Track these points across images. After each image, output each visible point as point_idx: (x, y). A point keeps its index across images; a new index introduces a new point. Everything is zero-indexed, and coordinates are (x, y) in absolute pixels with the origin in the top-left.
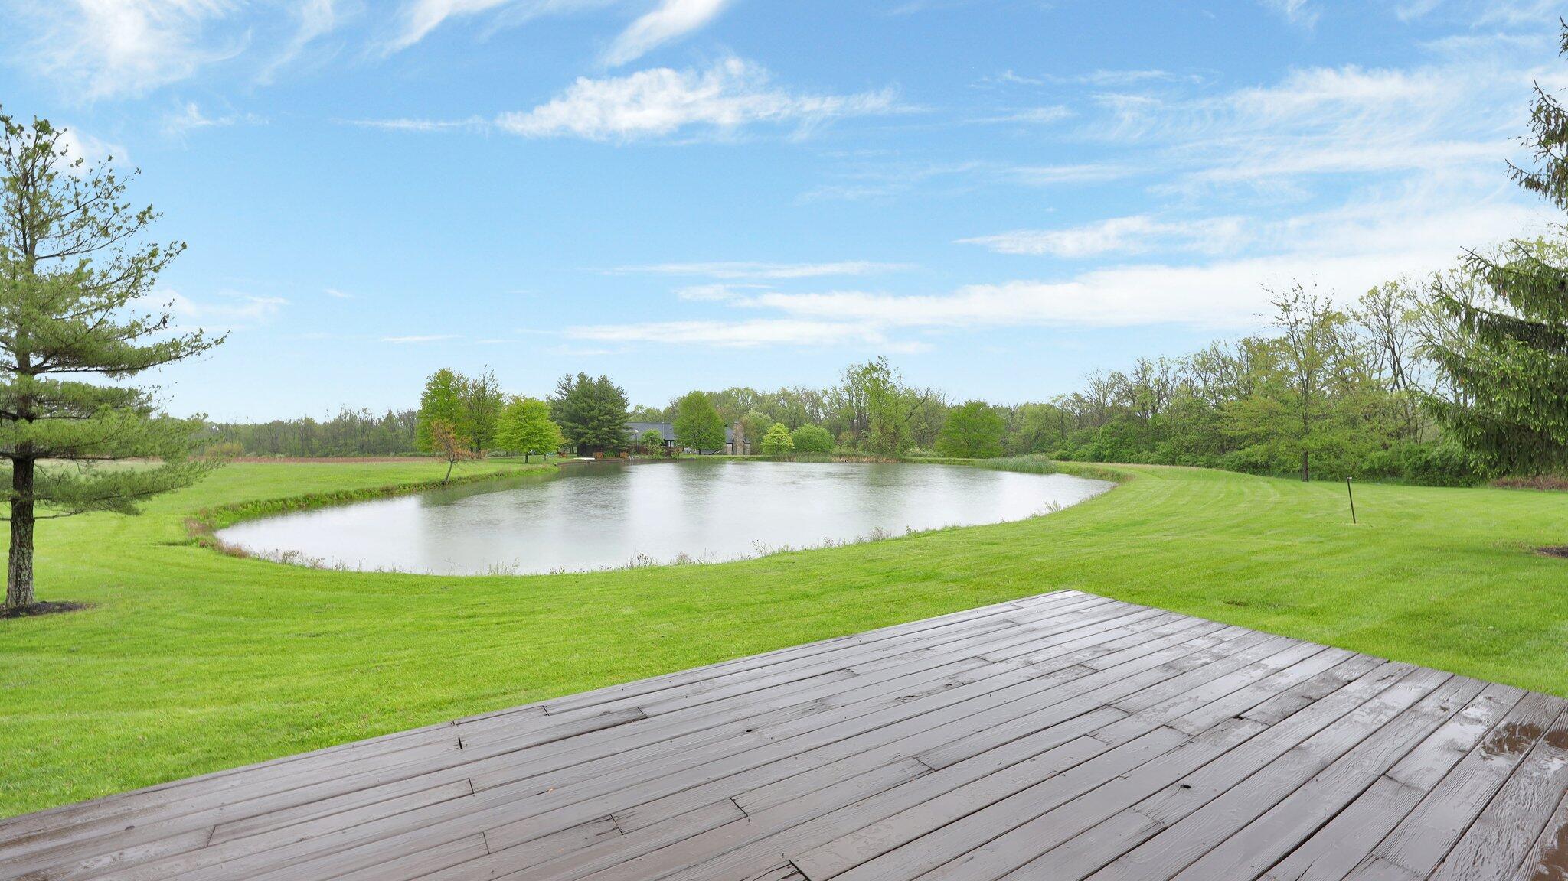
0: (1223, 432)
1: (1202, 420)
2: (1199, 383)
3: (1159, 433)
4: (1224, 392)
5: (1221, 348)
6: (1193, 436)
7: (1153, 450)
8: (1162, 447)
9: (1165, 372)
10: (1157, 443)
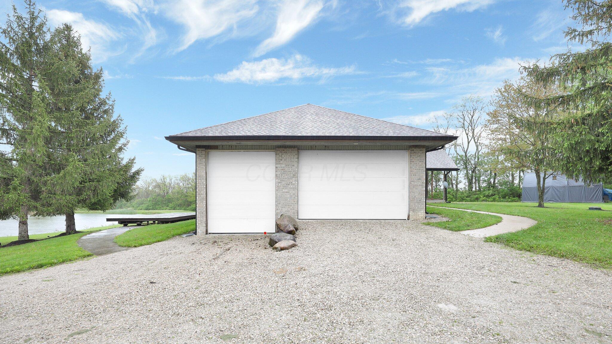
0: (188, 200)
1: (182, 197)
2: (181, 184)
3: (170, 201)
4: (189, 188)
5: (187, 175)
6: (180, 202)
7: (168, 206)
8: (170, 205)
9: (171, 180)
10: (169, 204)
